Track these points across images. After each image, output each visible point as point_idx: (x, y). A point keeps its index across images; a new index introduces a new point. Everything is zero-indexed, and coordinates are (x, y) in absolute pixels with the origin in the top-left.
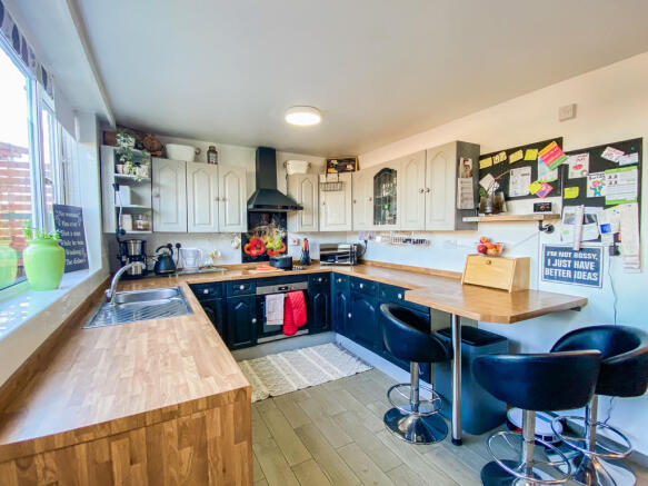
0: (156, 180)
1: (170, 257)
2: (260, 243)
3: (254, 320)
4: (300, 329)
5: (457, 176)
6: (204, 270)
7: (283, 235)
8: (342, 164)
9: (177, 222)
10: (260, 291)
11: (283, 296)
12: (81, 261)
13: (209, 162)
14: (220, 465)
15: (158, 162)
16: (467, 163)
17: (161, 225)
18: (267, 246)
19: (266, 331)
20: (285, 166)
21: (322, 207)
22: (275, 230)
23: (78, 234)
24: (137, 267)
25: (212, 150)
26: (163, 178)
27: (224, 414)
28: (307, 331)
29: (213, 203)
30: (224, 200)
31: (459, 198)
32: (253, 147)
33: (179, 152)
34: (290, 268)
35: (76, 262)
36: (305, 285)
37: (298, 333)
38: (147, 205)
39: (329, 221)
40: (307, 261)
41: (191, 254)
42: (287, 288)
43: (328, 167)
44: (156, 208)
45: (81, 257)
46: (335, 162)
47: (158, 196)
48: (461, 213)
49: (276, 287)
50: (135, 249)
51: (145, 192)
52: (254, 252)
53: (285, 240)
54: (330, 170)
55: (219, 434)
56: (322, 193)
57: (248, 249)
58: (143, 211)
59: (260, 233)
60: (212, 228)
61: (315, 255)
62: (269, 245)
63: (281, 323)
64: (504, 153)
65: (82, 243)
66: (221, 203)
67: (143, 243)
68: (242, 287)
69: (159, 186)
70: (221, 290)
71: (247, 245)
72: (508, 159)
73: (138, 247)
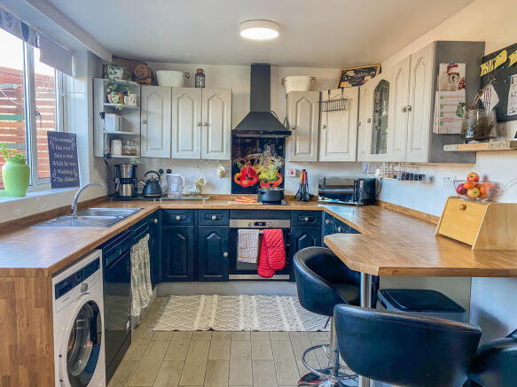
0: (144, 107)
1: (157, 182)
2: (253, 172)
3: (226, 254)
4: (277, 272)
5: (435, 88)
6: (190, 198)
7: (280, 164)
8: (360, 75)
9: (162, 149)
10: (233, 223)
11: (258, 232)
12: (72, 180)
13: (196, 87)
14: (25, 319)
15: (147, 89)
16: (454, 70)
17: (148, 151)
18: (260, 177)
19: (238, 268)
20: (283, 82)
21: (323, 131)
22: (269, 159)
23: (71, 156)
24: (127, 190)
25: (200, 73)
26: (152, 105)
27: (27, 283)
28: (287, 277)
29: (196, 129)
30: (207, 125)
31: (437, 119)
32: (246, 64)
33: (169, 78)
34: (279, 203)
35: (66, 180)
36: (286, 224)
37: (275, 277)
38: (136, 131)
39: (329, 150)
40: (303, 197)
41: (176, 181)
42: (264, 224)
43: (342, 80)
44: (144, 134)
45: (73, 176)
46: (351, 74)
47: (146, 122)
48: (439, 140)
49: (253, 221)
50: (127, 173)
51: (134, 119)
52: (245, 183)
53: (281, 171)
54: (343, 84)
55: (24, 297)
56: (324, 114)
57: (239, 179)
58: (131, 138)
59: (252, 162)
60: (194, 155)
61: (313, 190)
62: (263, 176)
63: (254, 261)
64: (505, 52)
65: (74, 164)
66: (205, 128)
67: (134, 167)
68: (214, 217)
69: (148, 113)
70: (193, 219)
71: (238, 175)
72: (508, 60)
73: (129, 170)
